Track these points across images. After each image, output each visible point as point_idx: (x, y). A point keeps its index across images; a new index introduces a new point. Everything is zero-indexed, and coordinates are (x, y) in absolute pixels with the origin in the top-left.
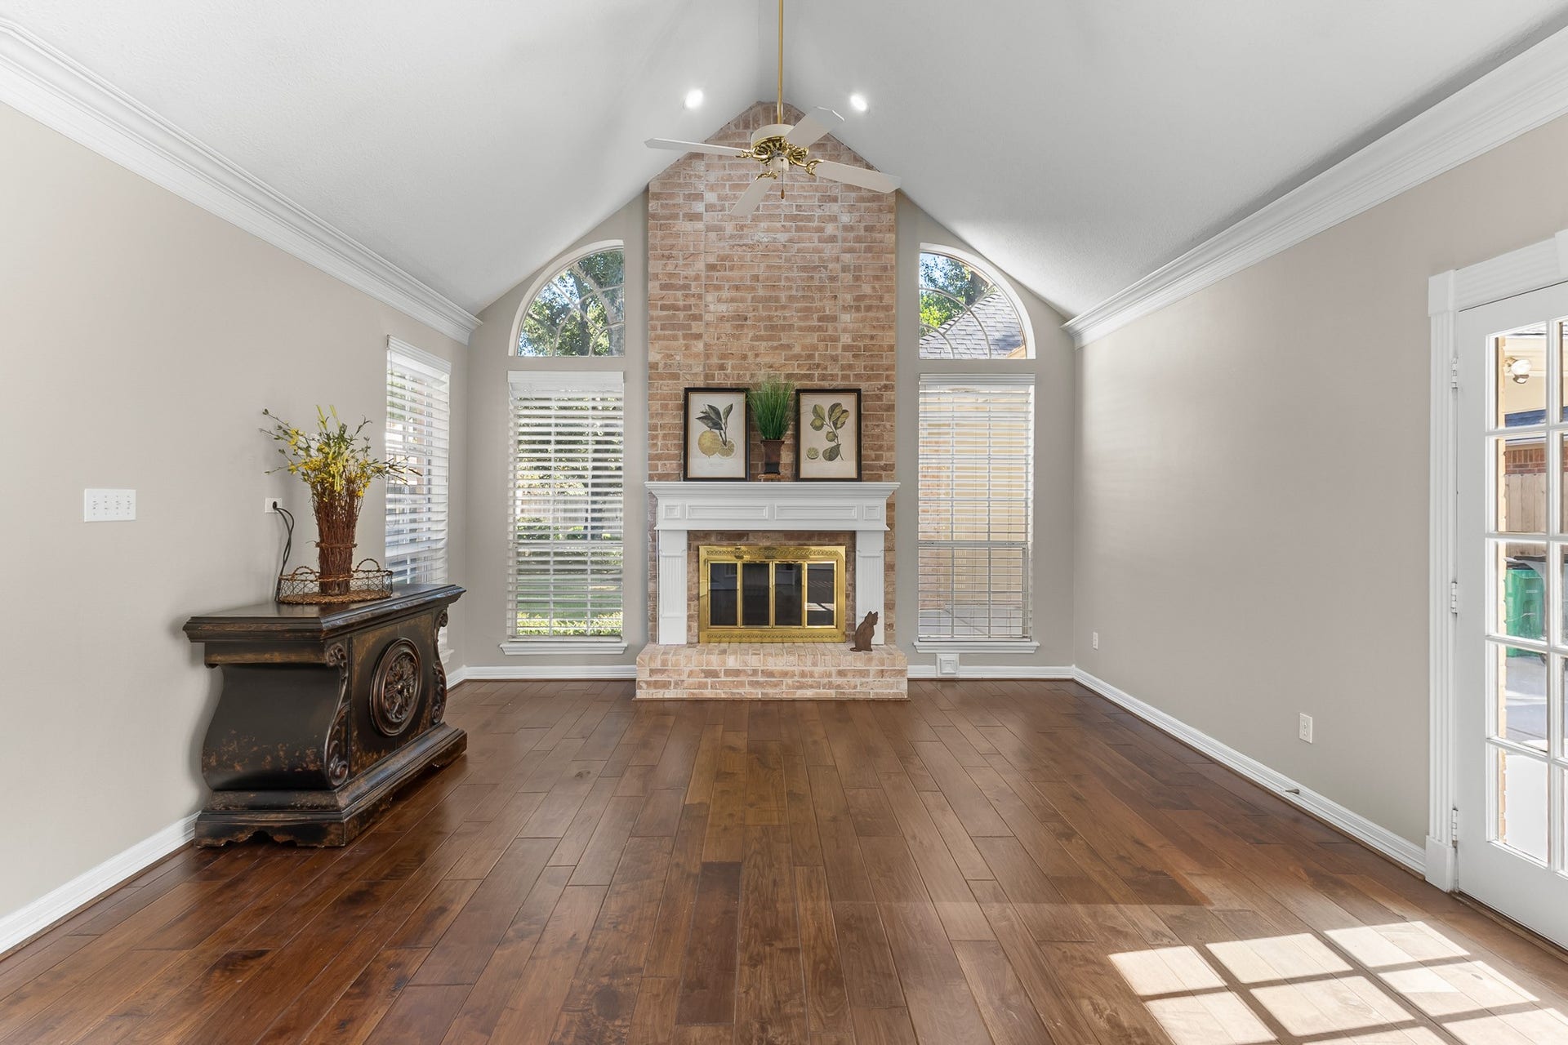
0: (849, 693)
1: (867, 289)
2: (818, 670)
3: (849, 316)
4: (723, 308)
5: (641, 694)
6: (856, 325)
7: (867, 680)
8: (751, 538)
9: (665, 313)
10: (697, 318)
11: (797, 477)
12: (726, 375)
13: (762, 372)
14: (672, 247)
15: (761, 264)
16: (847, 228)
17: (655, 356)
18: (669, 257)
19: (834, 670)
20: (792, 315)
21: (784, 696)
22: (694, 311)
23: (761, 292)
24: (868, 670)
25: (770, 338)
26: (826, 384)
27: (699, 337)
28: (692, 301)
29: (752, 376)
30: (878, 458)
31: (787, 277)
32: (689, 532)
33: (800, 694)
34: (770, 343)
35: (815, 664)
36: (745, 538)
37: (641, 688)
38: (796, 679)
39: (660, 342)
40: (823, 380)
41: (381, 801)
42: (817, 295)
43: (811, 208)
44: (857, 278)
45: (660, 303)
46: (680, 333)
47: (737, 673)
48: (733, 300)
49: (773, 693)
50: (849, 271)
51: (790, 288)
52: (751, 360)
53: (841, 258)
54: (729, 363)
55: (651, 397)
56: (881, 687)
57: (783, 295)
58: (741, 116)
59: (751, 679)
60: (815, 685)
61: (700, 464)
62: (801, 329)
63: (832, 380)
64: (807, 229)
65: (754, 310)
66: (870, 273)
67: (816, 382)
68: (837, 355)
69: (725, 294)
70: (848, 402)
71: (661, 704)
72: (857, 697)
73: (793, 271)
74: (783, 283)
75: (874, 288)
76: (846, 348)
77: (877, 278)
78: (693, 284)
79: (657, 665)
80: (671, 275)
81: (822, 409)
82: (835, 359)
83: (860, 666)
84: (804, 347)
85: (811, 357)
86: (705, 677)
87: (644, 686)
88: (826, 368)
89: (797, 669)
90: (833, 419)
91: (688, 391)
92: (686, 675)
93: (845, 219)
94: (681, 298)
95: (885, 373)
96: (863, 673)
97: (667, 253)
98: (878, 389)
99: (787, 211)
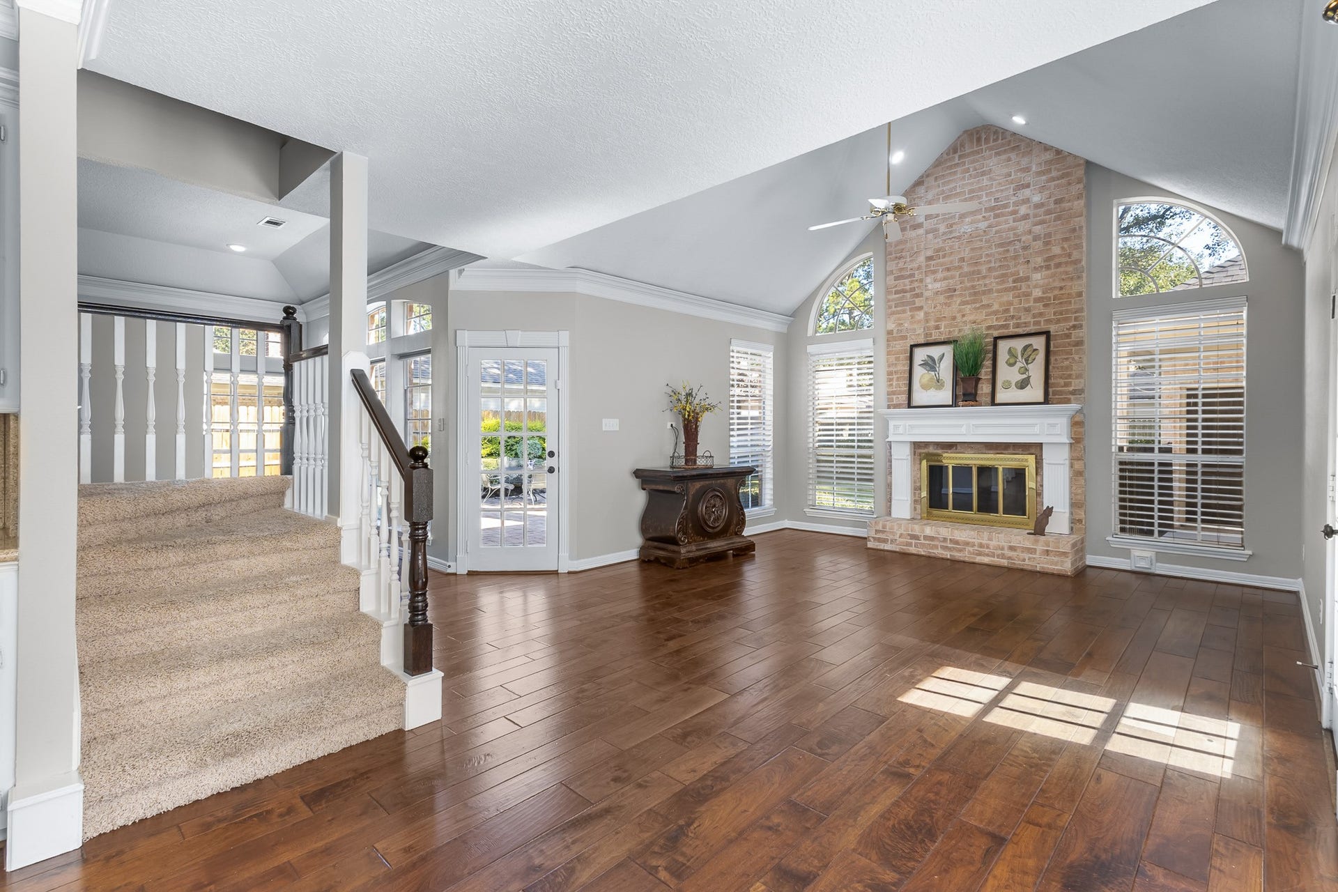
0: (1018, 563)
1: (1056, 250)
2: (993, 543)
3: (1039, 274)
4: (938, 285)
5: (870, 545)
6: (1046, 281)
7: (1034, 556)
8: (959, 447)
9: (897, 296)
10: (918, 296)
11: (993, 403)
12: (940, 332)
13: (968, 327)
14: (902, 250)
15: (967, 249)
16: (1037, 206)
17: (891, 326)
18: (900, 258)
19: (1006, 545)
20: (992, 282)
21: (967, 559)
22: (917, 291)
23: (966, 269)
24: (1035, 549)
25: (974, 302)
26: (1020, 331)
27: (921, 308)
28: (916, 284)
29: (960, 331)
30: (1066, 385)
31: (987, 254)
32: (915, 443)
33: (978, 559)
34: (974, 306)
35: (990, 539)
36: (955, 448)
37: (870, 541)
38: (976, 548)
39: (894, 316)
40: (1017, 328)
41: (700, 557)
42: (1012, 263)
43: (1007, 198)
44: (1047, 243)
45: (894, 290)
46: (908, 308)
47: (932, 538)
48: (945, 279)
49: (958, 555)
50: (1040, 239)
51: (990, 261)
52: (959, 319)
53: (1033, 230)
54: (943, 324)
55: (889, 353)
56: (1047, 563)
57: (984, 269)
58: (950, 146)
59: (943, 544)
60: (990, 554)
61: (919, 397)
62: (998, 291)
63: (1025, 327)
64: (1003, 215)
65: (961, 283)
66: (1059, 236)
67: (1011, 330)
68: (1029, 307)
69: (940, 275)
70: (1039, 343)
71: (883, 552)
72: (1025, 567)
73: (992, 249)
74: (983, 259)
75: (1063, 248)
76: (1037, 300)
77: (1066, 240)
78: (916, 272)
79: (880, 527)
80: (901, 269)
81: (1016, 349)
82: (1027, 310)
83: (1028, 545)
84: (1001, 304)
85: (1007, 311)
86: (911, 539)
87: (872, 540)
88: (1020, 318)
89: (976, 541)
90: (1025, 356)
91: (912, 347)
92: (898, 535)
93: (1036, 199)
94: (908, 284)
95: (1073, 315)
96: (1032, 551)
97: (898, 255)
98: (1067, 329)
99: (987, 205)
